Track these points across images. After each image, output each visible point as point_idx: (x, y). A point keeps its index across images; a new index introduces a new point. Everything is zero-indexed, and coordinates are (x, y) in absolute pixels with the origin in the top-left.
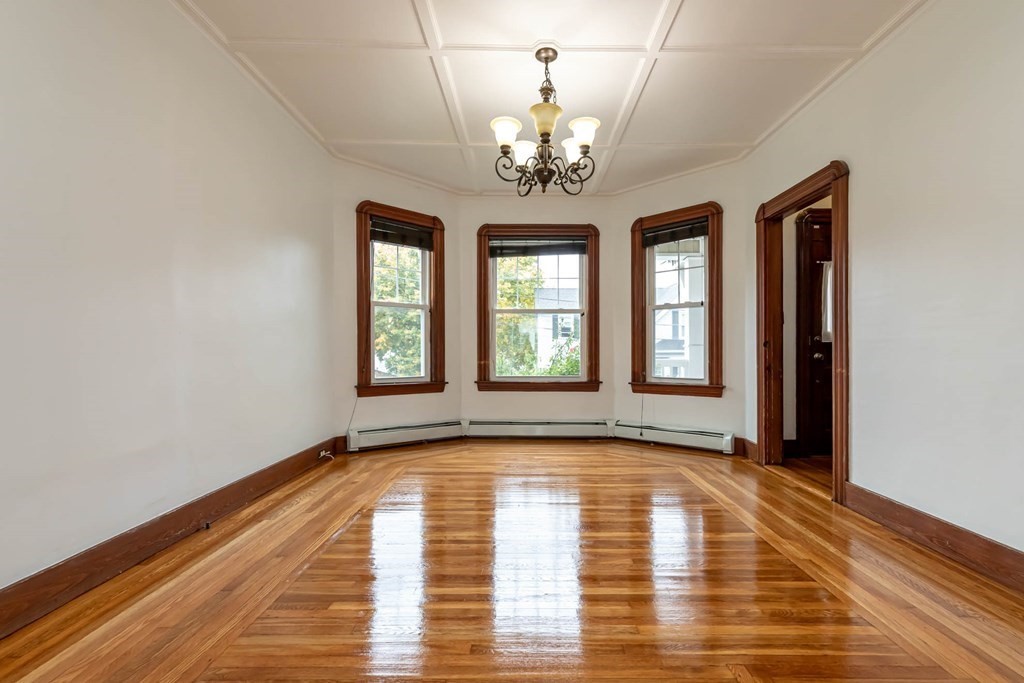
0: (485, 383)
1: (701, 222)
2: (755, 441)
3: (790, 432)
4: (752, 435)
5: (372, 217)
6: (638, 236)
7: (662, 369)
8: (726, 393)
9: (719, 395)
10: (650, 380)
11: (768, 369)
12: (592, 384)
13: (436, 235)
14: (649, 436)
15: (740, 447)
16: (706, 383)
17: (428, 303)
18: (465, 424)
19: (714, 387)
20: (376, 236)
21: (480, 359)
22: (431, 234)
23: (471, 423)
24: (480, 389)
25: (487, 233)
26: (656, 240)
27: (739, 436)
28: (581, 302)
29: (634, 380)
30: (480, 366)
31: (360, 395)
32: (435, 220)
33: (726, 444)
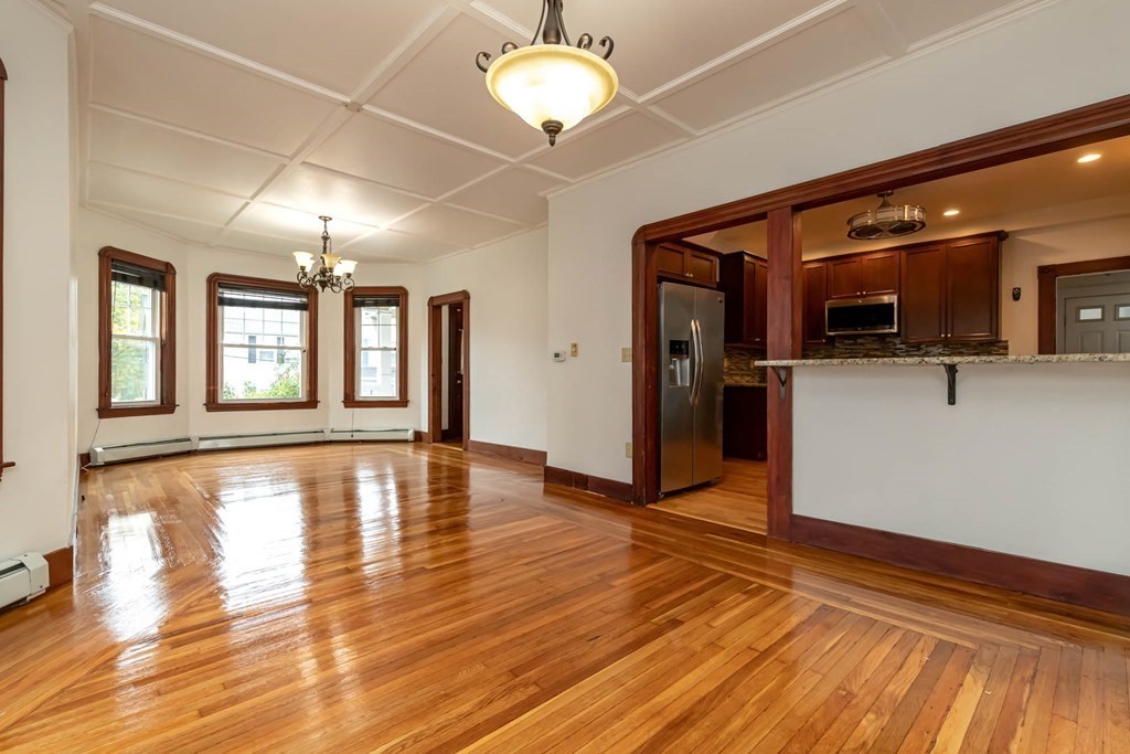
0: (213, 404)
1: (394, 297)
2: (426, 431)
3: (445, 425)
4: (425, 428)
5: (113, 260)
6: (350, 300)
7: (365, 390)
8: (409, 404)
9: (406, 406)
10: (357, 398)
11: (434, 390)
12: (312, 402)
13: (169, 278)
14: (357, 436)
15: (418, 436)
16: (398, 399)
17: (158, 336)
18: (195, 441)
19: (403, 402)
20: (116, 277)
21: (208, 384)
22: (163, 278)
23: (201, 439)
24: (208, 410)
25: (216, 282)
26: (363, 304)
27: (418, 430)
28: (301, 341)
29: (345, 398)
30: (208, 392)
31: (100, 417)
32: (168, 266)
33: (410, 435)
